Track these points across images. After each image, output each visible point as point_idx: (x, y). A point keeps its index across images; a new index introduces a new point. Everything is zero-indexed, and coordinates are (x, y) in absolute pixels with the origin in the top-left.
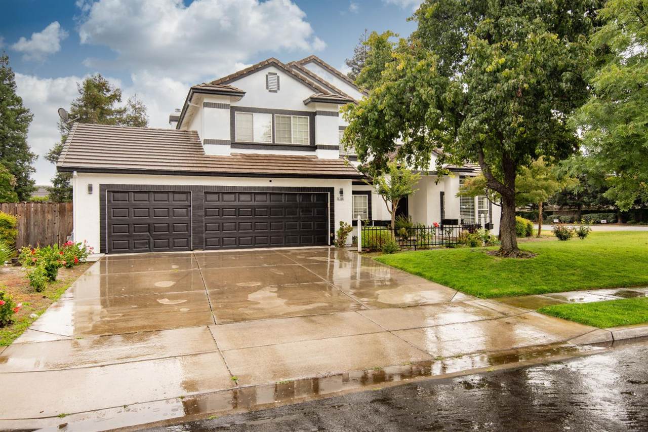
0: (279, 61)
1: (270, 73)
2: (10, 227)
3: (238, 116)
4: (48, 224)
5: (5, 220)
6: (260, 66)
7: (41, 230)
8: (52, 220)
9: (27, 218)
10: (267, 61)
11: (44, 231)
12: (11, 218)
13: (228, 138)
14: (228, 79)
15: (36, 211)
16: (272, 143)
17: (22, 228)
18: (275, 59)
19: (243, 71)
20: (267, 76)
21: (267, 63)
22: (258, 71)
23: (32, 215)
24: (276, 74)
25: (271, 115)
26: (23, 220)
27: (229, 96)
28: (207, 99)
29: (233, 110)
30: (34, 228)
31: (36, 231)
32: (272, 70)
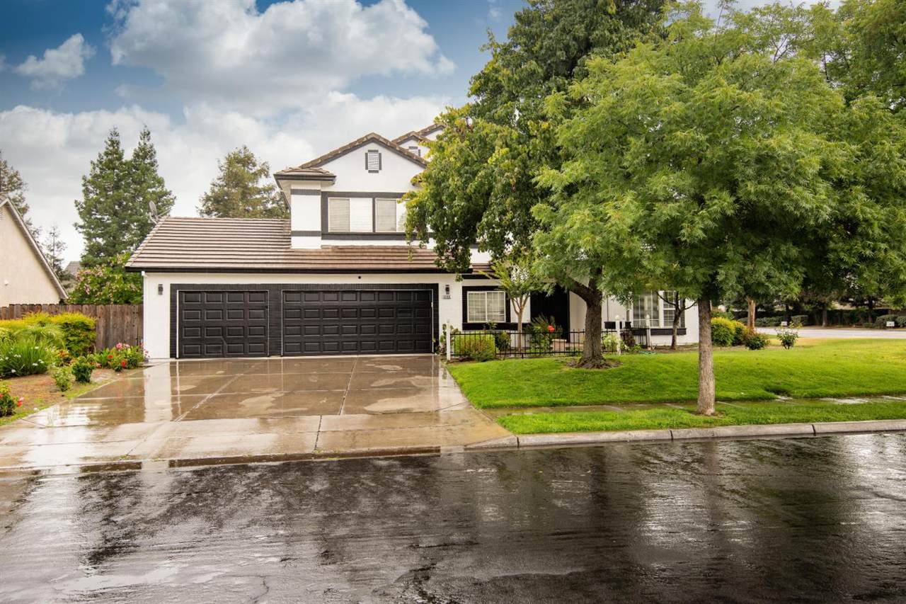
0: (380, 137)
1: (369, 151)
2: (88, 330)
3: (332, 203)
4: (127, 327)
5: (83, 323)
6: (357, 144)
7: (119, 332)
8: (131, 322)
9: (106, 320)
10: (366, 137)
11: (123, 333)
12: (89, 320)
13: (319, 228)
14: (320, 161)
15: (115, 313)
16: (372, 231)
17: (102, 330)
18: (376, 135)
19: (337, 151)
20: (366, 154)
21: (365, 139)
22: (355, 150)
23: (111, 317)
24: (376, 151)
25: (371, 199)
26: (102, 323)
27: (319, 182)
28: (296, 186)
29: (325, 196)
30: (113, 330)
31: (115, 334)
32: (373, 146)
